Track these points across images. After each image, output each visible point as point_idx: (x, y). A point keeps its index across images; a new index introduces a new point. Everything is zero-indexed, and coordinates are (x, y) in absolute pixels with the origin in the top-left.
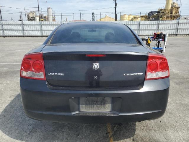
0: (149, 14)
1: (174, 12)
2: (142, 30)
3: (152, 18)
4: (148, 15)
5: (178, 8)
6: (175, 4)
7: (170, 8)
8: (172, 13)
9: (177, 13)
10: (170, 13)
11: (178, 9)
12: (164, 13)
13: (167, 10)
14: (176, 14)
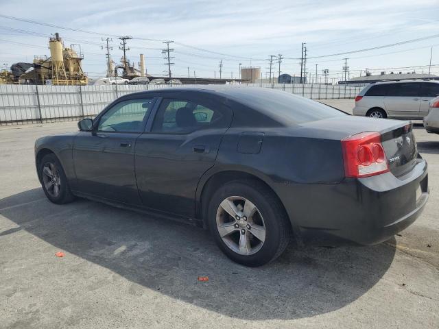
0: (12, 68)
1: (72, 69)
2: (45, 107)
3: (23, 78)
4: (10, 71)
5: (78, 60)
6: (70, 53)
7: (62, 60)
8: (67, 70)
9: (78, 71)
10: (64, 69)
11: (77, 62)
12: (50, 68)
13: (58, 62)
14: (76, 73)
